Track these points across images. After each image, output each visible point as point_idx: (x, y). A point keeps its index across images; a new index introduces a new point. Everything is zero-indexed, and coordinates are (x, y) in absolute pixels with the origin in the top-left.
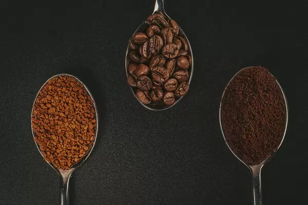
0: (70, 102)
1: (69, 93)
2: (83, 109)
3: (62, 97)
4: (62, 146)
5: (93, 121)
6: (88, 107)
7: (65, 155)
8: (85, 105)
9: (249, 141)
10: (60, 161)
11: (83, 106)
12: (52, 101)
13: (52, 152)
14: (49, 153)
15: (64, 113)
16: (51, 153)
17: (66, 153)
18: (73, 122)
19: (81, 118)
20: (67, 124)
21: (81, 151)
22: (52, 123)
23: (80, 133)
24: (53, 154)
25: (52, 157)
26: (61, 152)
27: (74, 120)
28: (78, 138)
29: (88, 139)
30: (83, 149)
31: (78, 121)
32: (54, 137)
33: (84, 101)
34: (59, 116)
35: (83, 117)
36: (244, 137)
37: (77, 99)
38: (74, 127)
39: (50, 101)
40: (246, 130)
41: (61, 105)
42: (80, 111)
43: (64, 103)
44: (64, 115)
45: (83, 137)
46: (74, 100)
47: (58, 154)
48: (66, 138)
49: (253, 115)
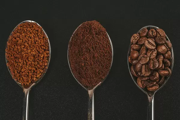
0: (32, 36)
1: (32, 31)
2: (41, 43)
3: (27, 34)
4: (26, 67)
5: (47, 52)
6: (44, 42)
7: (27, 74)
8: (42, 40)
9: (86, 68)
10: (24, 78)
11: (41, 41)
12: (20, 36)
13: (19, 72)
14: (16, 72)
15: (28, 44)
16: (17, 72)
17: (28, 72)
18: (33, 50)
19: (39, 49)
20: (29, 51)
21: (38, 72)
22: (20, 50)
23: (38, 59)
24: (19, 73)
25: (18, 75)
26: (24, 71)
27: (35, 49)
28: (36, 62)
29: (43, 64)
30: (40, 71)
31: (37, 51)
32: (20, 60)
33: (42, 37)
34: (25, 46)
35: (41, 49)
36: (83, 64)
37: (37, 36)
38: (34, 53)
39: (19, 36)
40: (84, 60)
41: (26, 38)
42: (39, 44)
43: (28, 37)
44: (28, 45)
45: (40, 63)
46: (35, 36)
47: (22, 73)
48: (29, 61)
49: (89, 50)
